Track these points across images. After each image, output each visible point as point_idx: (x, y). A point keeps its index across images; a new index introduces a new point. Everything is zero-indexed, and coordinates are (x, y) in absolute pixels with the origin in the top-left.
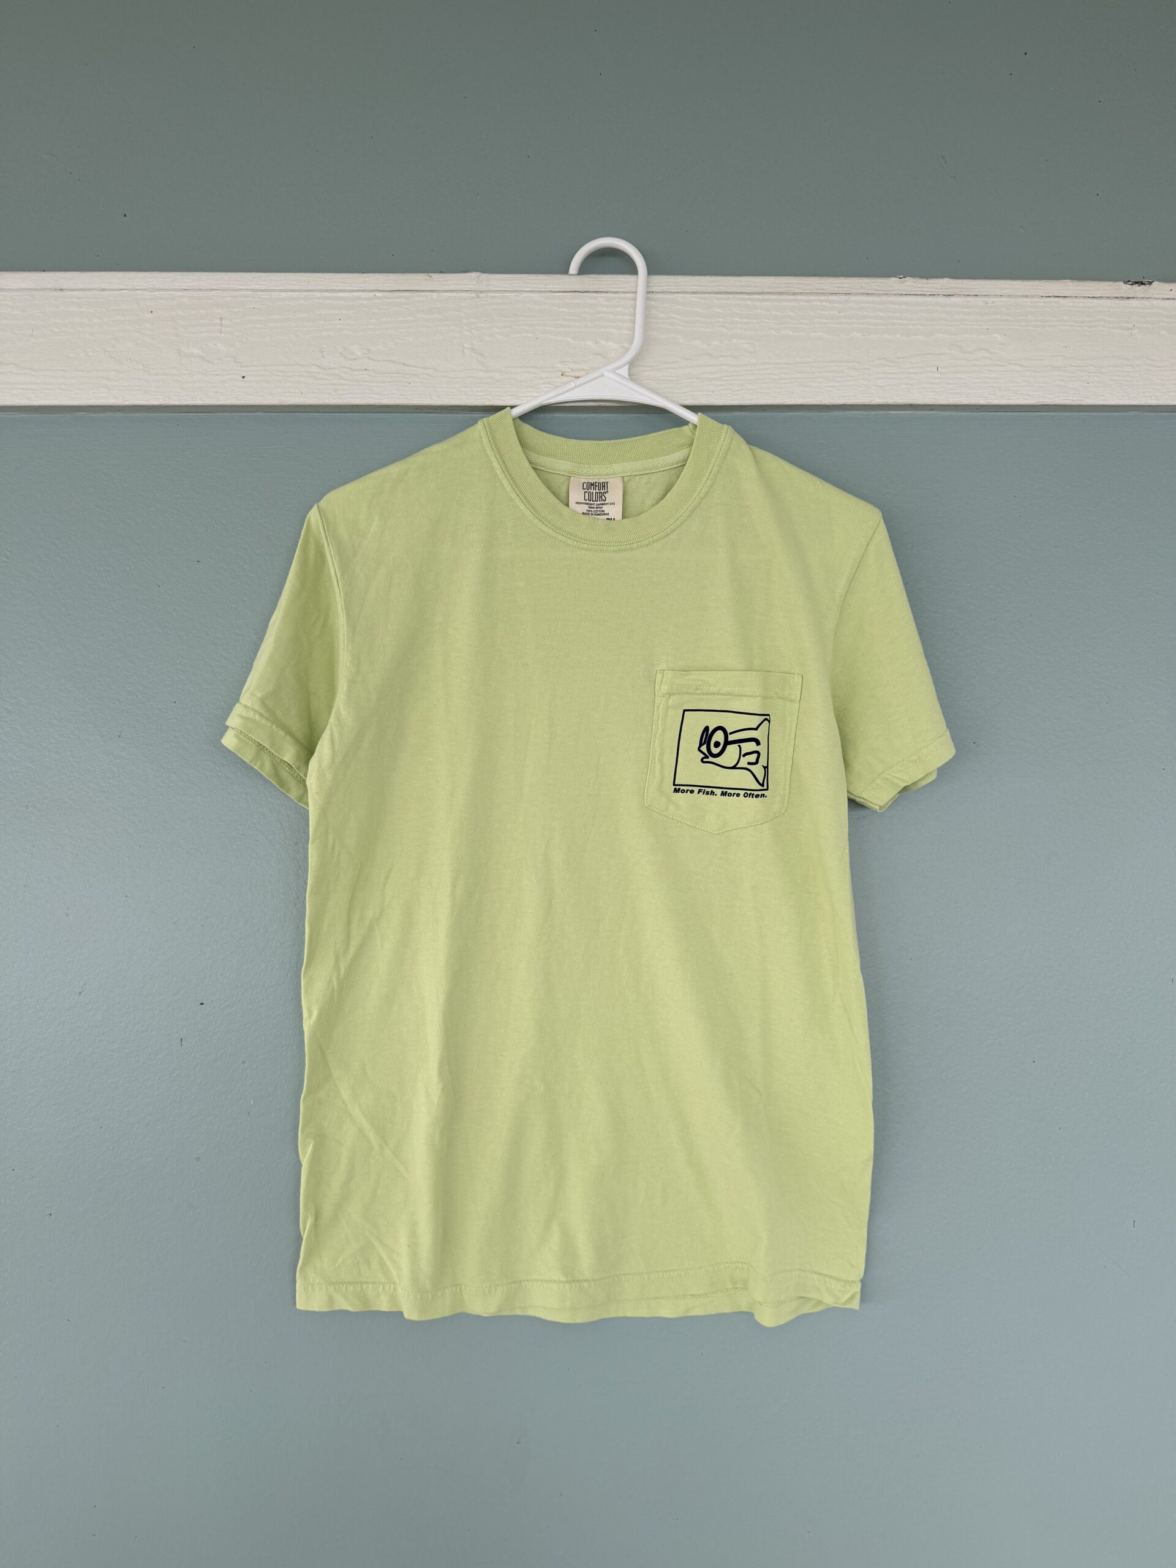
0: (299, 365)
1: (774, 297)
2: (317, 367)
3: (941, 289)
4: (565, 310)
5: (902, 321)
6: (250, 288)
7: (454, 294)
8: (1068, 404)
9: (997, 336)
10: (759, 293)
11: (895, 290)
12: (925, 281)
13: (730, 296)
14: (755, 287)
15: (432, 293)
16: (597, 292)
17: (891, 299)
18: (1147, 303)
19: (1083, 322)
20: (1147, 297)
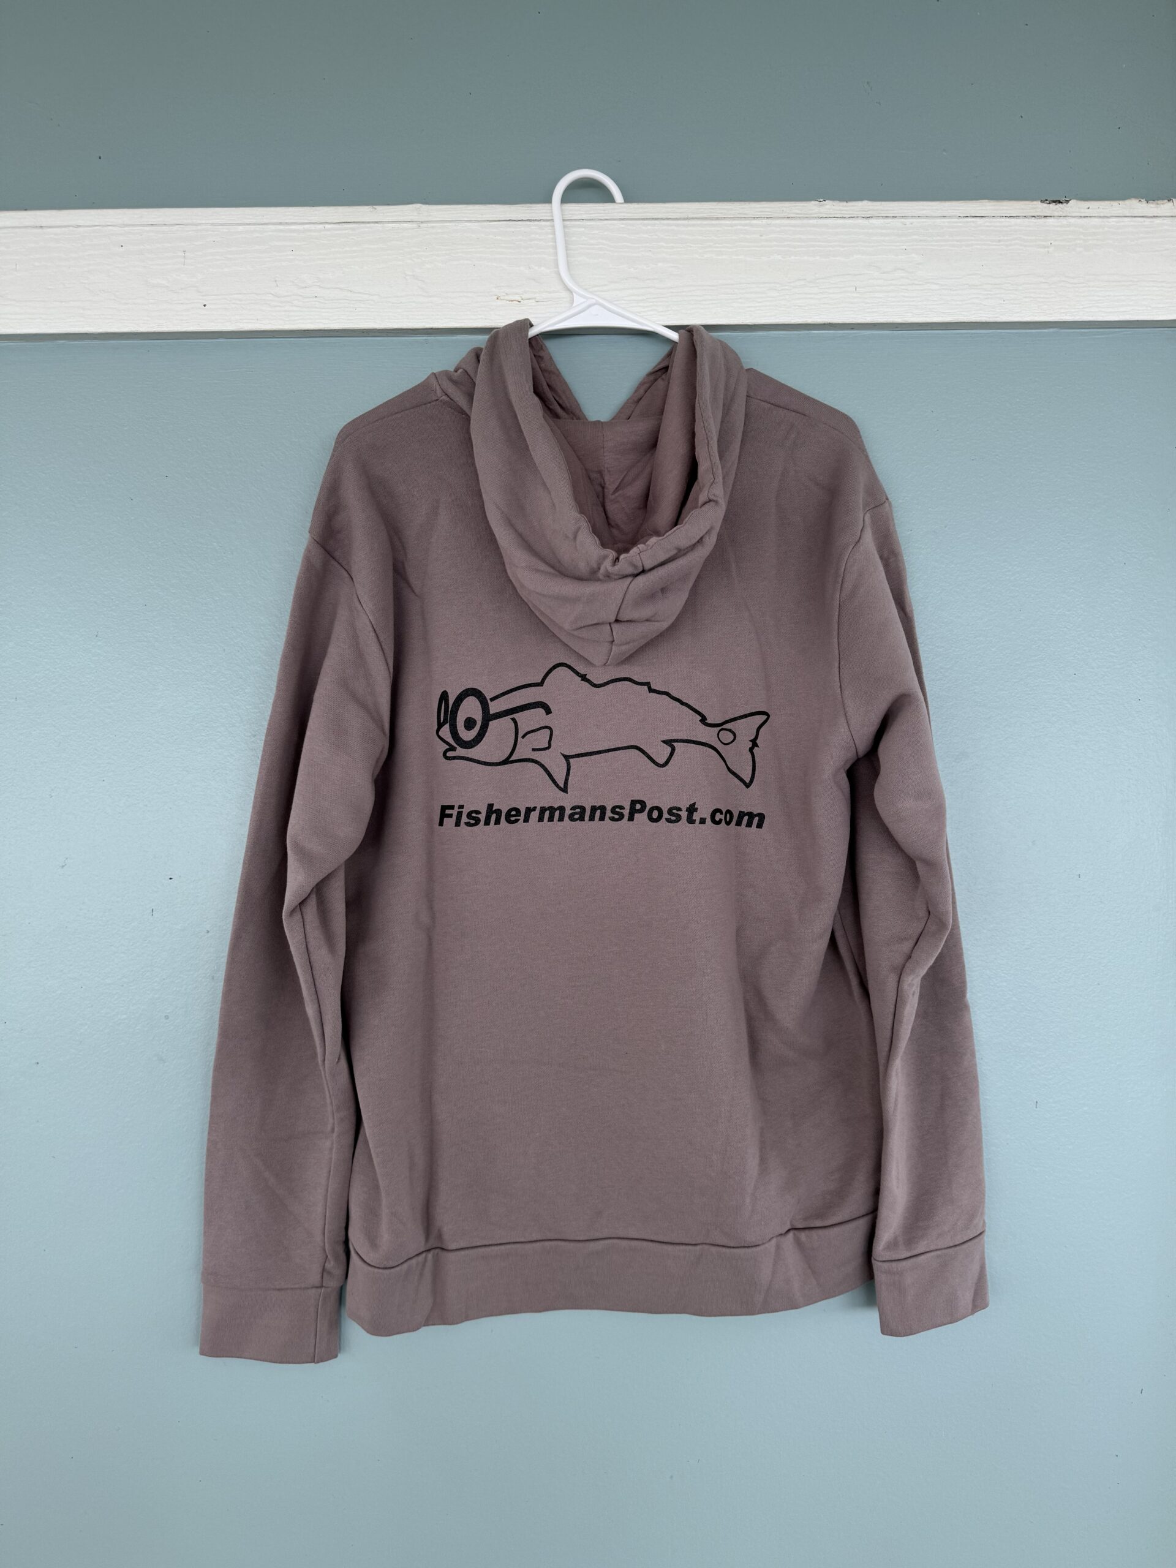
0: (255, 293)
1: (699, 222)
2: (272, 296)
3: (860, 211)
4: (499, 238)
5: (821, 243)
6: (210, 222)
7: (397, 225)
8: (984, 321)
9: (915, 256)
10: (684, 219)
11: (815, 214)
12: (845, 204)
13: (656, 222)
14: (681, 213)
15: (376, 225)
16: (530, 221)
17: (811, 221)
18: (1064, 221)
19: (999, 241)
20: (1064, 215)
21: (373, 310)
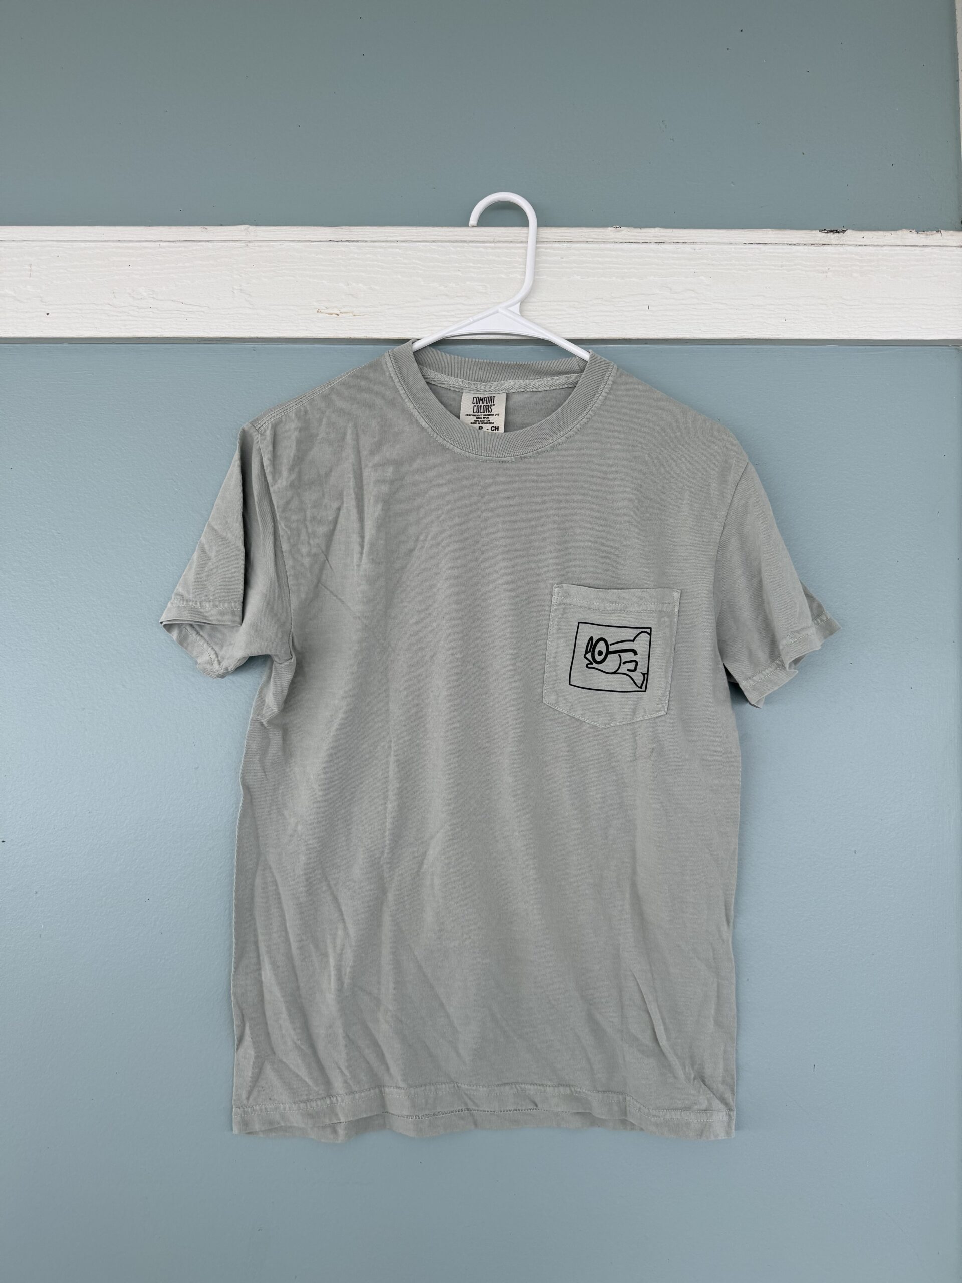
0: (94, 304)
2: (109, 306)
3: (652, 237)
4: (321, 256)
5: (617, 265)
6: (55, 239)
7: (227, 244)
8: (767, 338)
9: (703, 278)
10: (490, 242)
11: (612, 239)
12: (639, 230)
13: (465, 244)
14: (488, 236)
15: (208, 243)
16: (349, 241)
17: (608, 246)
18: (840, 249)
19: (782, 266)
20: (841, 243)
21: (202, 320)
